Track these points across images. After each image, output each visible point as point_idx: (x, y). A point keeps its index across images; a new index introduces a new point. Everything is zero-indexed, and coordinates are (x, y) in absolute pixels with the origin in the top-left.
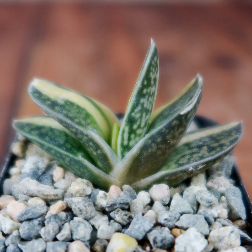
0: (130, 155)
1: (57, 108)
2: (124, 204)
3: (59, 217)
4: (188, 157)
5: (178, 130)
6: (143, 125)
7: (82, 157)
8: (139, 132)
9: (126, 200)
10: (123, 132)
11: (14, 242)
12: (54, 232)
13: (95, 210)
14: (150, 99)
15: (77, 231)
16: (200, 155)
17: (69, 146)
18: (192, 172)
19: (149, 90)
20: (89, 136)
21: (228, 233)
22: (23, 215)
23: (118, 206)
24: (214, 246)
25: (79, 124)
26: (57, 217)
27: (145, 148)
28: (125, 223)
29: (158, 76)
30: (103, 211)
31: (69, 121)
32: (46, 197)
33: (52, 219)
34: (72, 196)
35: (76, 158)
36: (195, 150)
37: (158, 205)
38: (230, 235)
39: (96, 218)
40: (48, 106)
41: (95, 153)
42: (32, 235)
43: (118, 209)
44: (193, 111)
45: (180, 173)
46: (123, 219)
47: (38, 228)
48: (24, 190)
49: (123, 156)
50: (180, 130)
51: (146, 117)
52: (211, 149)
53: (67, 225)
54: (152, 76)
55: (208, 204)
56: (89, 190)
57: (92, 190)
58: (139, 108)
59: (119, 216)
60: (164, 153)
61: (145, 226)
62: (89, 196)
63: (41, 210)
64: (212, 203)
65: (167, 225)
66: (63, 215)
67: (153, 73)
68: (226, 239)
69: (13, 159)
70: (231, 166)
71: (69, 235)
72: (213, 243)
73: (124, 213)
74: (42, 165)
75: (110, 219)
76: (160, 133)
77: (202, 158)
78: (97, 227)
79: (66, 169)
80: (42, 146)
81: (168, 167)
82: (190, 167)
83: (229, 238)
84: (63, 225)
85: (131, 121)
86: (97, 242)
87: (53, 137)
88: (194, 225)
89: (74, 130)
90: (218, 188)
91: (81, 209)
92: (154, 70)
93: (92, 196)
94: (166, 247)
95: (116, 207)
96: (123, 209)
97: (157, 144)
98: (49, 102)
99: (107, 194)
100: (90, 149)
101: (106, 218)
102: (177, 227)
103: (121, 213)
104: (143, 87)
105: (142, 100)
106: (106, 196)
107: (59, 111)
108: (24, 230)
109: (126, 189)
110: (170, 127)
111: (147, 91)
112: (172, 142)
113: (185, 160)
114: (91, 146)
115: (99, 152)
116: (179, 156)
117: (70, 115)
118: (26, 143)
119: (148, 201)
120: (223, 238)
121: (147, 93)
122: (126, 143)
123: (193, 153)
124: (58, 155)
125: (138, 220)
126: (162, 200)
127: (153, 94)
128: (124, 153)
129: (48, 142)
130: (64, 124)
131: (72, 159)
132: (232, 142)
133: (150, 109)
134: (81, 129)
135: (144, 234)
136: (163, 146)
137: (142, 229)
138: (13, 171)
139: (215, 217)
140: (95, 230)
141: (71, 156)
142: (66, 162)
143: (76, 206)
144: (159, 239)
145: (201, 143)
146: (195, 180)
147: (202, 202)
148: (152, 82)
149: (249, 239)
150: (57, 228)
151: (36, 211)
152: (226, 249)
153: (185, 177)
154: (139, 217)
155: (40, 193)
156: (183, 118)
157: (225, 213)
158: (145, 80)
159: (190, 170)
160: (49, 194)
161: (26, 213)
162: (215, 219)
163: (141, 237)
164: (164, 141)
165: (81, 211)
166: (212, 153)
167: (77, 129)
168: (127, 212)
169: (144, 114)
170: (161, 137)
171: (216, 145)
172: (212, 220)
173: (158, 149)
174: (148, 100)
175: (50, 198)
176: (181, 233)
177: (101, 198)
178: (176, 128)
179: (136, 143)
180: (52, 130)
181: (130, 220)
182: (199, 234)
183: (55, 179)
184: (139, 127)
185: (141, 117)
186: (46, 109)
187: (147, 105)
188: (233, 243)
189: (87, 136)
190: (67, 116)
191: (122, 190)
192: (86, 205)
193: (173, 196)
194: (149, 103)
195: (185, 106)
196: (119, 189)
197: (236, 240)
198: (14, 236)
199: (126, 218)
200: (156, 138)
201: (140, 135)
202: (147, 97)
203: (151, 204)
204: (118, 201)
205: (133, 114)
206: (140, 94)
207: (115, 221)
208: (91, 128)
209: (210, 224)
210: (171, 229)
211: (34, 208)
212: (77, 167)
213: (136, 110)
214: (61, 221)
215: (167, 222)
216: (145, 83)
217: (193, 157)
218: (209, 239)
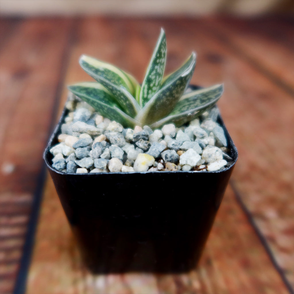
0: (149, 104)
1: (99, 73)
2: (145, 135)
3: (101, 144)
4: (187, 106)
5: (180, 87)
6: (157, 84)
7: (116, 107)
8: (154, 89)
9: (146, 133)
10: (144, 88)
11: (72, 160)
12: (99, 153)
13: (125, 141)
14: (161, 67)
15: (114, 152)
16: (195, 105)
17: (107, 100)
18: (190, 117)
19: (160, 61)
20: (121, 91)
21: (214, 151)
22: (77, 144)
23: (141, 137)
24: (206, 161)
25: (115, 83)
26: (100, 144)
27: (158, 99)
28: (146, 149)
29: (166, 52)
30: (131, 142)
31: (107, 81)
32: (92, 133)
33: (97, 145)
34: (109, 131)
35: (112, 108)
36: (192, 102)
37: (167, 138)
38: (216, 153)
39: (126, 146)
40: (93, 72)
41: (125, 104)
42: (84, 155)
43: (141, 139)
44: (190, 75)
45: (182, 117)
46: (144, 146)
47: (88, 152)
48: (77, 128)
49: (143, 105)
50: (181, 88)
51: (158, 79)
52: (202, 101)
53: (107, 149)
54: (163, 51)
55: (201, 136)
56: (121, 128)
57: (123, 129)
58: (154, 72)
59: (141, 144)
60: (171, 104)
61: (160, 148)
62: (121, 133)
63: (89, 141)
64: (204, 135)
65: (174, 148)
66: (105, 143)
67: (163, 49)
68: (213, 155)
69: (67, 112)
70: (217, 115)
71: (108, 154)
72: (205, 158)
73: (145, 142)
74: (88, 114)
75: (136, 146)
76: (169, 89)
77: (196, 106)
78: (127, 152)
79: (105, 116)
80: (88, 101)
81: (174, 113)
82: (189, 113)
83: (215, 155)
84: (104, 150)
85: (149, 81)
86: (127, 160)
87: (96, 94)
88: (192, 148)
89: (111, 88)
90: (208, 128)
91: (116, 139)
92: (163, 48)
93: (123, 133)
94: (174, 161)
95: (139, 138)
96: (144, 139)
97: (167, 97)
98: (94, 70)
99: (133, 130)
100: (121, 101)
101: (133, 146)
102: (180, 149)
103: (143, 142)
104: (157, 58)
105: (156, 67)
106: (132, 132)
107: (101, 75)
108: (78, 152)
109: (146, 128)
110: (175, 85)
111: (159, 61)
112: (176, 96)
113: (185, 109)
114: (122, 99)
115: (127, 102)
116: (181, 107)
117: (108, 77)
118: (75, 103)
119: (161, 136)
120: (211, 155)
121: (159, 62)
122: (145, 96)
123: (190, 104)
124: (99, 106)
125: (154, 145)
126: (171, 134)
127: (163, 64)
128: (145, 103)
129: (93, 97)
130: (104, 84)
131: (109, 109)
132: (216, 96)
133: (161, 74)
134: (115, 86)
135: (159, 153)
136: (170, 98)
137: (157, 151)
138: (67, 119)
139: (206, 144)
140: (125, 154)
141: (108, 106)
142: (105, 111)
143: (112, 137)
144: (169, 155)
145: (196, 98)
146: (192, 123)
147: (197, 135)
148: (163, 56)
149: (229, 157)
150: (100, 151)
151: (85, 142)
152: (214, 162)
153: (186, 120)
154: (155, 144)
155: (88, 130)
156: (183, 79)
157: (212, 141)
158: (158, 54)
159: (189, 115)
160: (94, 130)
161: (79, 143)
162: (206, 145)
163: (157, 156)
164: (171, 95)
165: (116, 141)
166: (203, 103)
167: (113, 87)
168: (147, 141)
169: (157, 77)
170: (169, 92)
171: (205, 98)
172: (204, 145)
173: (167, 100)
174: (160, 67)
175: (94, 134)
176: (183, 153)
177: (129, 133)
178: (179, 86)
179: (152, 96)
180: (95, 90)
181: (149, 147)
182: (195, 152)
183: (97, 123)
184: (154, 85)
185: (156, 78)
186: (92, 74)
187: (159, 70)
188: (218, 158)
189: (119, 91)
190: (106, 78)
191: (143, 129)
192: (119, 137)
193: (177, 132)
194: (160, 70)
195: (185, 71)
196: (141, 128)
197: (220, 155)
198: (72, 156)
199: (146, 145)
200: (166, 93)
201: (155, 91)
202: (159, 65)
203: (163, 137)
204: (141, 134)
205: (150, 76)
206: (155, 63)
207: (139, 148)
208: (122, 86)
209: (203, 148)
210: (177, 151)
211: (84, 139)
212: (112, 114)
213: (152, 74)
214: (103, 147)
215: (174, 147)
216: (158, 55)
217: (190, 107)
218: (202, 156)
